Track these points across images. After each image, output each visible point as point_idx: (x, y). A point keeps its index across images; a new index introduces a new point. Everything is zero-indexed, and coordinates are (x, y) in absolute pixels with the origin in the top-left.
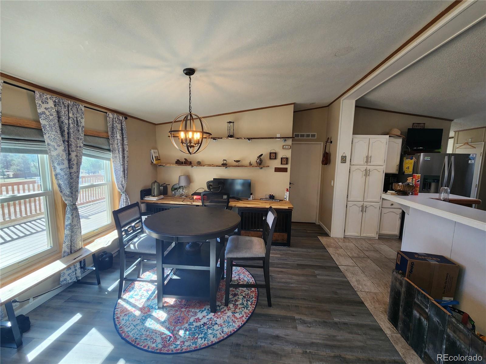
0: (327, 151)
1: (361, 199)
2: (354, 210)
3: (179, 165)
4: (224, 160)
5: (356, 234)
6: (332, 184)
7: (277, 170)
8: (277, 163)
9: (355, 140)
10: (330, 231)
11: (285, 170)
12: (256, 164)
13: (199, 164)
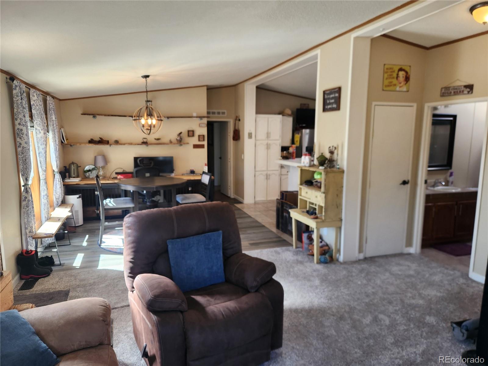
0: (237, 128)
1: (265, 169)
2: (261, 179)
3: (95, 145)
4: (144, 138)
5: (263, 199)
6: (243, 157)
7: (196, 146)
8: (195, 140)
9: (258, 119)
10: (243, 198)
11: (202, 146)
12: (176, 142)
13: (117, 142)
